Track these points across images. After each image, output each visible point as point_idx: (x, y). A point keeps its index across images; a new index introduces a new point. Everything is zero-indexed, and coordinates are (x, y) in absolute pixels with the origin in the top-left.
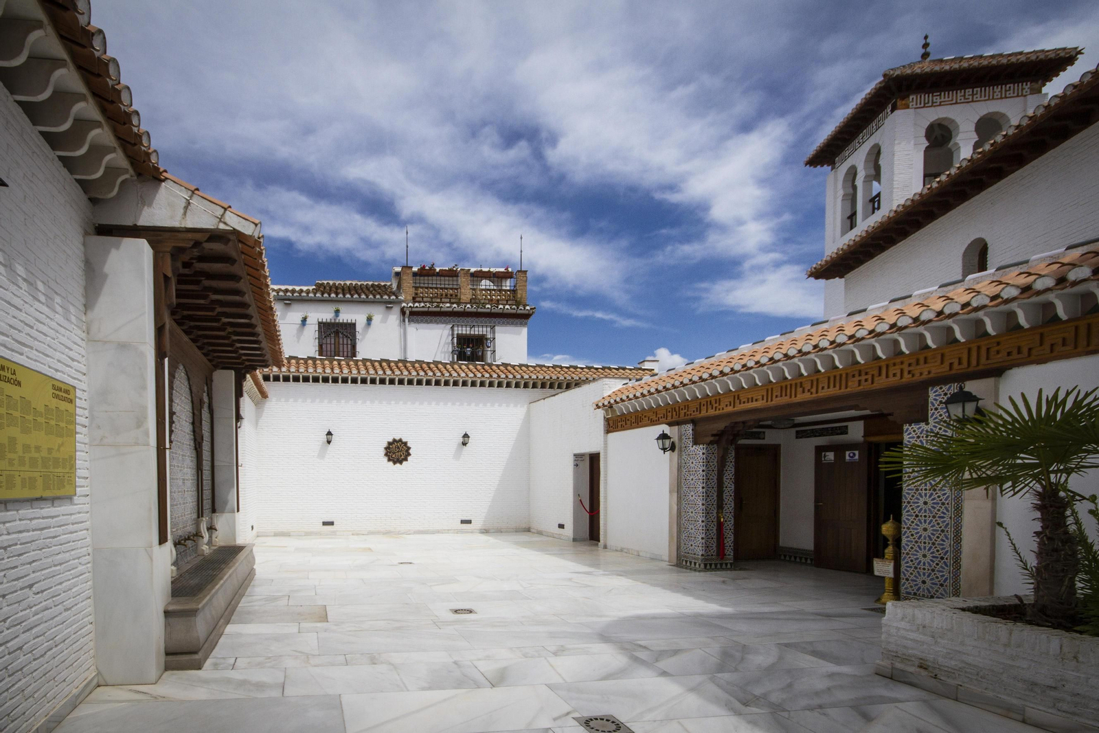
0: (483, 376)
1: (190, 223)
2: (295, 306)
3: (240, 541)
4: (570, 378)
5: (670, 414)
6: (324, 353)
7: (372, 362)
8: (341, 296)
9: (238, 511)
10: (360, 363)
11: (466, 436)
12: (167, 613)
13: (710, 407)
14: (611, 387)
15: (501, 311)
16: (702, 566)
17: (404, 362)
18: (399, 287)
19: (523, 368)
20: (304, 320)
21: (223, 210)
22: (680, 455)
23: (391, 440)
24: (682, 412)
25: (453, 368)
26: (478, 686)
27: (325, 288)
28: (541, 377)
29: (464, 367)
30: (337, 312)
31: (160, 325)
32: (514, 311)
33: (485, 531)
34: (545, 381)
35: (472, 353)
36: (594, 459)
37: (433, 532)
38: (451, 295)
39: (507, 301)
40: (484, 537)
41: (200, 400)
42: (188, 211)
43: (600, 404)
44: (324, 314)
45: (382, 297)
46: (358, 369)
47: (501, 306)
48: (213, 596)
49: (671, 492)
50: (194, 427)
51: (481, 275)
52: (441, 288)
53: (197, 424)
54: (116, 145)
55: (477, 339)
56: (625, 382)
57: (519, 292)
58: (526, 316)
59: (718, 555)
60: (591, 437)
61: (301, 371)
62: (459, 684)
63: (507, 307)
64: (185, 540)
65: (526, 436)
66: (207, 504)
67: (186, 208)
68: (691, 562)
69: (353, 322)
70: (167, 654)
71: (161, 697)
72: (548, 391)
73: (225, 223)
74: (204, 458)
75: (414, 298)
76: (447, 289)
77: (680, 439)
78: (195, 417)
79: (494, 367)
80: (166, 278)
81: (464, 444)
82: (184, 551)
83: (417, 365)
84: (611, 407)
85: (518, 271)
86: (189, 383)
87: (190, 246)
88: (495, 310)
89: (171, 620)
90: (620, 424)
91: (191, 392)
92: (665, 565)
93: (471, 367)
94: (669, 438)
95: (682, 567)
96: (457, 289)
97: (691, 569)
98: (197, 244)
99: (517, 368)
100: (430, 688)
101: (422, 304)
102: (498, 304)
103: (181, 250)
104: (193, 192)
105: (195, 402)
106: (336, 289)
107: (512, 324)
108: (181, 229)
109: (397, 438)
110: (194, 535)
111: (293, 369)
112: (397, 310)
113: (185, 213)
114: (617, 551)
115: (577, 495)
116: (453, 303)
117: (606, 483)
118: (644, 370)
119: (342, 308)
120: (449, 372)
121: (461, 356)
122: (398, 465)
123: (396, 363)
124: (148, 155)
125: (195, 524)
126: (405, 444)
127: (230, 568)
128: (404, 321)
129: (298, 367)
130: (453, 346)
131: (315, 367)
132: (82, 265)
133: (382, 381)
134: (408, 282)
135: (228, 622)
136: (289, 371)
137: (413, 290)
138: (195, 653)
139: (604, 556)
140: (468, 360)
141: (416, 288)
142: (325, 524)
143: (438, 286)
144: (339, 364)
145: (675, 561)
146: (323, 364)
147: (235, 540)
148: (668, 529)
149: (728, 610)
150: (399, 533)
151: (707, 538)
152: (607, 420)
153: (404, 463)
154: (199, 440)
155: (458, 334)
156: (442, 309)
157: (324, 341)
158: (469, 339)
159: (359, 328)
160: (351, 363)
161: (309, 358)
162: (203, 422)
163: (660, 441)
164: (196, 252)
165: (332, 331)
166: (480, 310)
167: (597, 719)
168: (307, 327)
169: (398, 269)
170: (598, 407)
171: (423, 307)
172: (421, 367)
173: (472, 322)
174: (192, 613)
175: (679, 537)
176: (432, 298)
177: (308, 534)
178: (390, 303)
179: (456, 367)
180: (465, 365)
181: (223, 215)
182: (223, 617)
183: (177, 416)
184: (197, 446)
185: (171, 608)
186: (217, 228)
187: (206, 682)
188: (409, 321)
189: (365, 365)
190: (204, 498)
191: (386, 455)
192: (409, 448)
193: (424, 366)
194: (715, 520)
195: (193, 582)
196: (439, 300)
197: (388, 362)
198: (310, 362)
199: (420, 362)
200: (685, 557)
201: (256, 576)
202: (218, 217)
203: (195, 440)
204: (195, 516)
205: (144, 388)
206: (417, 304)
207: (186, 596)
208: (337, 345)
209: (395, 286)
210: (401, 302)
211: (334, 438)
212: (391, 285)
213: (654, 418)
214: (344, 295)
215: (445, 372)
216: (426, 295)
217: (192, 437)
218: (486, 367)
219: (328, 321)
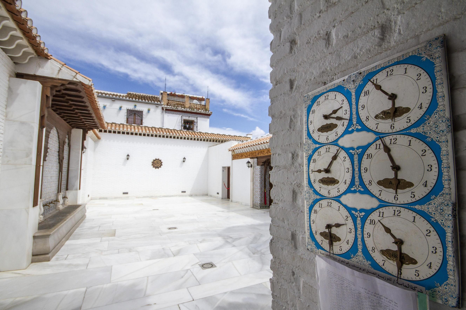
0: (192, 136)
1: (60, 77)
2: (117, 102)
3: (79, 202)
4: (223, 139)
5: (251, 155)
6: (129, 122)
7: (148, 128)
8: (137, 100)
9: (80, 189)
10: (143, 128)
11: (184, 158)
12: (34, 237)
13: (261, 153)
14: (234, 144)
15: (200, 112)
16: (260, 207)
17: (161, 128)
18: (162, 99)
19: (207, 134)
20: (121, 108)
21: (76, 74)
22: (253, 168)
23: (155, 159)
24: (254, 154)
25: (181, 132)
26: (169, 256)
27: (131, 95)
28: (212, 138)
29: (185, 132)
30: (135, 106)
31: (42, 115)
32: (205, 113)
33: (191, 196)
34: (214, 139)
35: (189, 127)
36: (229, 168)
37: (170, 196)
38: (182, 104)
39: (202, 109)
40: (190, 198)
41: (64, 142)
42: (60, 72)
43: (230, 150)
44: (130, 106)
45: (154, 102)
46: (142, 130)
47: (200, 110)
48: (60, 228)
49: (251, 181)
50: (59, 154)
51: (193, 98)
52: (178, 101)
53: (61, 152)
54: (28, 45)
55: (191, 122)
56: (239, 142)
57: (207, 106)
58: (209, 115)
59: (264, 203)
60: (228, 161)
61: (117, 129)
62: (162, 256)
63: (202, 111)
64: (50, 203)
65: (207, 159)
66: (63, 186)
67: (59, 71)
68: (256, 206)
69: (142, 110)
70: (33, 255)
71: (28, 274)
72: (215, 143)
73: (76, 79)
74: (64, 166)
75: (167, 104)
76: (180, 102)
77: (254, 163)
78: (60, 149)
79: (196, 133)
80: (47, 96)
81: (184, 161)
82: (48, 209)
83: (167, 130)
84: (233, 151)
85: (207, 99)
86: (58, 135)
87: (60, 85)
88: (198, 112)
89: (36, 240)
90: (236, 157)
91: (59, 138)
92: (249, 207)
93: (187, 132)
94: (250, 163)
95: (254, 208)
96: (184, 102)
97: (256, 209)
98: (63, 85)
99: (204, 134)
100: (150, 259)
101: (170, 107)
102: (199, 109)
103: (56, 86)
104: (63, 65)
105: (61, 143)
106: (136, 96)
107: (204, 117)
108: (56, 79)
109: (157, 159)
110: (55, 201)
111: (113, 128)
112: (160, 107)
113: (58, 73)
114: (235, 202)
115: (223, 182)
116: (182, 107)
117: (232, 178)
118: (247, 137)
119: (137, 104)
120: (179, 134)
121: (185, 128)
122: (157, 169)
123: (158, 129)
124: (43, 50)
125: (56, 196)
126: (160, 161)
127: (71, 215)
128: (163, 112)
129: (116, 127)
130: (182, 124)
131: (123, 128)
132: (7, 89)
133: (152, 136)
134: (165, 98)
135: (67, 239)
136: (111, 129)
137: (167, 101)
138: (48, 254)
139: (232, 204)
140: (187, 130)
141: (168, 100)
142: (124, 193)
143: (177, 100)
144: (134, 127)
145: (252, 206)
146: (127, 127)
147: (77, 202)
148: (250, 194)
149: (262, 222)
150: (156, 197)
151: (261, 198)
152: (233, 155)
153: (160, 168)
154: (61, 159)
155: (184, 119)
156: (178, 109)
157: (129, 117)
158: (188, 122)
159: (144, 113)
160: (140, 127)
161: (121, 124)
162: (65, 151)
163: (247, 164)
164: (62, 88)
165: (133, 113)
166: (192, 111)
167: (206, 264)
168: (122, 111)
169: (162, 92)
170: (230, 151)
171: (171, 108)
172: (168, 131)
173: (189, 115)
174: (48, 236)
175: (253, 198)
176: (174, 105)
177: (116, 198)
178: (158, 105)
179: (182, 132)
180: (185, 131)
181: (75, 75)
182: (65, 237)
183: (50, 149)
184: (60, 162)
185: (37, 235)
186: (73, 80)
187: (51, 266)
188: (165, 112)
189: (145, 128)
190: (62, 184)
191: (152, 165)
192: (162, 162)
193: (170, 131)
194: (263, 191)
195: (50, 223)
196: (177, 106)
197: (155, 128)
198: (121, 125)
199: (168, 129)
200: (255, 204)
201: (86, 218)
202: (73, 76)
203: (59, 159)
204: (56, 192)
205: (31, 140)
206: (168, 106)
207: (46, 229)
208: (135, 119)
209: (160, 98)
210: (162, 105)
211: (130, 158)
212: (159, 97)
213: (246, 156)
214: (139, 99)
215: (177, 134)
216: (172, 103)
217: (58, 158)
218: (193, 133)
219: (131, 109)
